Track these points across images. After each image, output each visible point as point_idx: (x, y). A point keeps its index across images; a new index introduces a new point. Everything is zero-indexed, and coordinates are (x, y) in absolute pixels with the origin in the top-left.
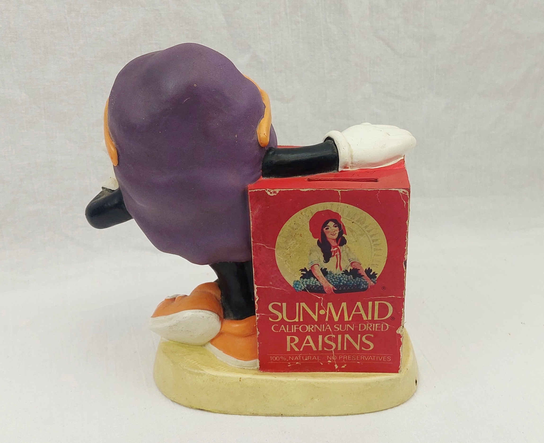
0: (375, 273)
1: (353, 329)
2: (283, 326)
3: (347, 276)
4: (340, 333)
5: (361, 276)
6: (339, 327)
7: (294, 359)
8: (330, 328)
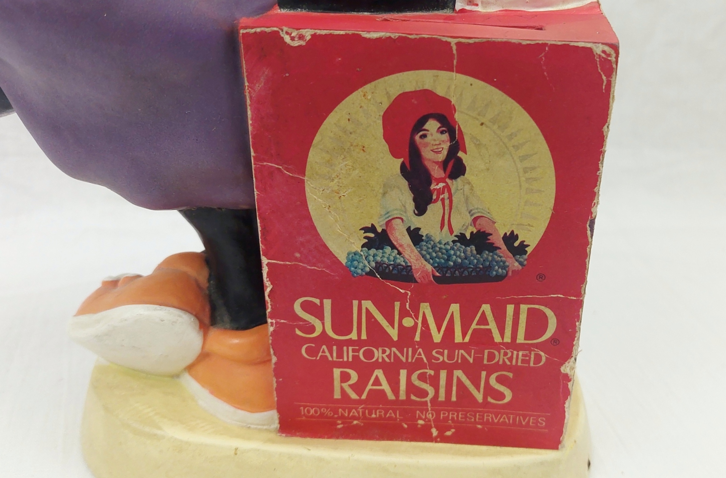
0: (525, 243)
1: (471, 360)
2: (324, 347)
3: (464, 247)
4: (443, 366)
5: (493, 248)
6: (442, 354)
7: (349, 414)
8: (423, 356)
